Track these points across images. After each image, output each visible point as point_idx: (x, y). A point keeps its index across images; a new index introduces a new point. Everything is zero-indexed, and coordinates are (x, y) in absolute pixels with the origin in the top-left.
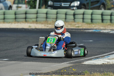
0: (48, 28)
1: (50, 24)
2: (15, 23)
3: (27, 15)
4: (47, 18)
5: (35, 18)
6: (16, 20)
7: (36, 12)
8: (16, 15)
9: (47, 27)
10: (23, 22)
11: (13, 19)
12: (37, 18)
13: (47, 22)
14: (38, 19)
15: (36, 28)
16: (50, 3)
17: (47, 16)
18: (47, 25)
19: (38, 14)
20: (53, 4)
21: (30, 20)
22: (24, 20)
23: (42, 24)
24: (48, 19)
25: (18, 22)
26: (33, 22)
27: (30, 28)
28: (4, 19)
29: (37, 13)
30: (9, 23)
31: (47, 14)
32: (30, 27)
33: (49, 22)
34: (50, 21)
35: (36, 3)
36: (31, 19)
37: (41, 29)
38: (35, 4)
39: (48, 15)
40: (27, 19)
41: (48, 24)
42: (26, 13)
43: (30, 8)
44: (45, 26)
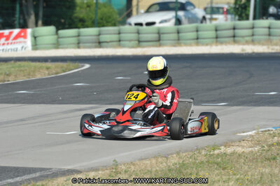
0: (273, 51)
1: (276, 45)
2: (217, 45)
3: (236, 31)
4: (269, 35)
5: (249, 36)
6: (218, 39)
7: (251, 26)
8: (219, 32)
9: (272, 49)
10: (229, 43)
11: (213, 38)
12: (253, 35)
13: (271, 42)
14: (254, 37)
15: (254, 53)
16: (272, 10)
17: (269, 31)
18: (271, 47)
19: (255, 30)
20: (278, 12)
21: (241, 39)
22: (232, 39)
23: (263, 45)
24: (272, 37)
25: (222, 43)
26: (247, 43)
27: (244, 52)
28: (197, 39)
29: (253, 28)
30: (207, 45)
31: (269, 28)
32: (243, 50)
33: (275, 41)
34: (275, 39)
35: (249, 11)
36: (243, 37)
37: (263, 53)
38: (247, 12)
39: (271, 30)
40: (236, 38)
41: (272, 45)
42: (234, 29)
43: (239, 20)
44: (268, 48)
